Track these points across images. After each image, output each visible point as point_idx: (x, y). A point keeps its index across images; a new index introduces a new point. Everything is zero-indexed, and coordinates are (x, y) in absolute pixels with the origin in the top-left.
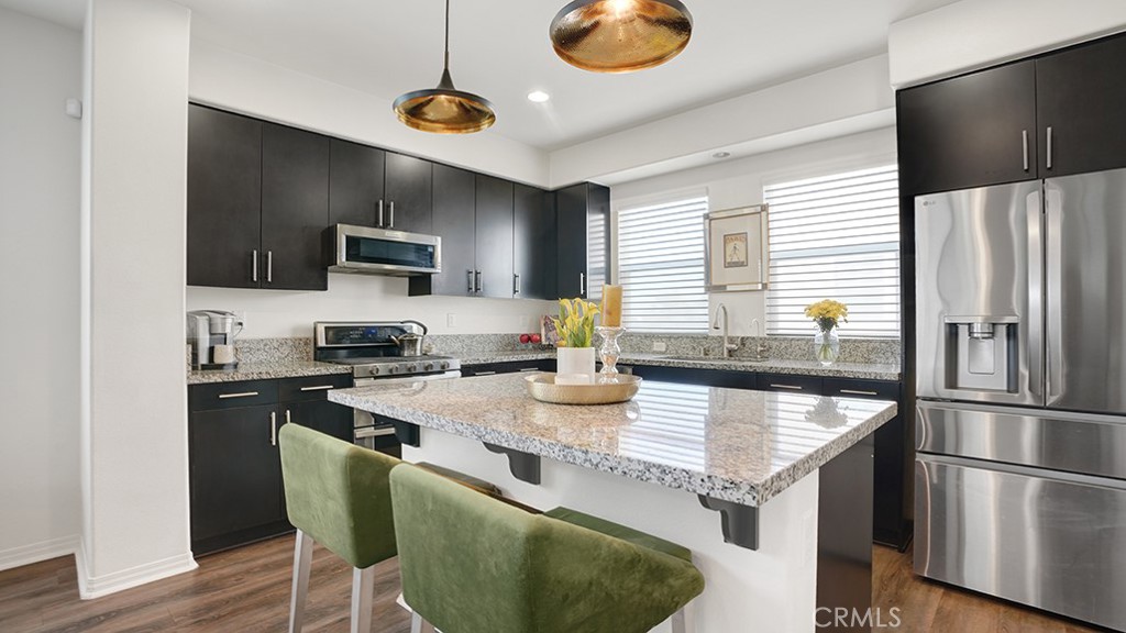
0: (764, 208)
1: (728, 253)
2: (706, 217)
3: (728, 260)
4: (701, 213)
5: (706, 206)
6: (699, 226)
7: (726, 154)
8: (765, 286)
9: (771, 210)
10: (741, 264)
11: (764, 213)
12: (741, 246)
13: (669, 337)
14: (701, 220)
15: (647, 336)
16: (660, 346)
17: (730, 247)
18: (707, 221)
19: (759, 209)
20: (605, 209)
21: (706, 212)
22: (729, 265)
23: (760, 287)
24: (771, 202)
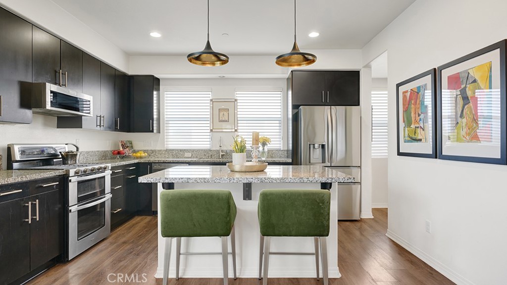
0: (236, 100)
1: (220, 117)
2: (211, 100)
3: (221, 119)
4: (209, 99)
5: (210, 96)
6: (208, 104)
7: (223, 77)
8: (236, 130)
9: (238, 101)
10: (226, 121)
11: (236, 102)
12: (226, 114)
13: (193, 151)
14: (209, 102)
15: (181, 150)
16: (189, 155)
17: (221, 114)
18: (212, 102)
19: (234, 100)
20: (158, 90)
21: (211, 98)
22: (221, 121)
23: (234, 130)
24: (238, 98)
